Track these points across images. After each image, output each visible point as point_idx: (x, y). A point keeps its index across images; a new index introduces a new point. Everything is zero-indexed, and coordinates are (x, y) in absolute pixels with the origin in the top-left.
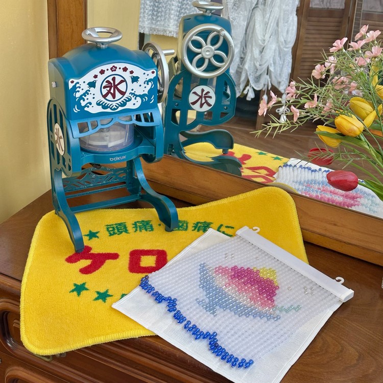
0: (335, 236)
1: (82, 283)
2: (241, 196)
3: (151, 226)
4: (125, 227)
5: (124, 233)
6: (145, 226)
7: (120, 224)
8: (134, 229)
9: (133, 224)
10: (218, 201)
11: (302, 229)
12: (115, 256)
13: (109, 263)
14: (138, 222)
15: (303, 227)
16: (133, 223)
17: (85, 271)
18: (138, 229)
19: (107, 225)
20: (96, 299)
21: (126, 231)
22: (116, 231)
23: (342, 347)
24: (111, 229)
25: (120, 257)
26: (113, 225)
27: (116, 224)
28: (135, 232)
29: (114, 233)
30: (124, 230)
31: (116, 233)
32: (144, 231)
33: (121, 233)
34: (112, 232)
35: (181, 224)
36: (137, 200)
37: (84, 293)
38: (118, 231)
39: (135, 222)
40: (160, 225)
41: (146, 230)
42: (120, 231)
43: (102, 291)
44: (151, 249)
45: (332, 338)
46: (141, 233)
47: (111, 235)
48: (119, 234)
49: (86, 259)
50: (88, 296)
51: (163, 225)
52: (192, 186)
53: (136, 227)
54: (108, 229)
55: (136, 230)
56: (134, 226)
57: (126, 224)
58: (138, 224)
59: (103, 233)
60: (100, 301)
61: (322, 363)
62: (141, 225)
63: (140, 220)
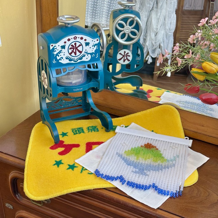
0: (203, 133)
1: (60, 160)
2: (148, 111)
3: (97, 129)
4: (83, 130)
5: (82, 133)
6: (94, 129)
7: (79, 128)
8: (88, 131)
9: (87, 128)
10: (135, 114)
11: (184, 129)
12: (77, 146)
13: (74, 149)
14: (89, 127)
15: (185, 128)
16: (87, 127)
17: (61, 153)
18: (90, 131)
19: (72, 129)
20: (68, 169)
21: (83, 132)
22: (77, 132)
23: (209, 193)
24: (75, 131)
25: (80, 146)
26: (75, 129)
27: (77, 128)
29: (77, 133)
30: (82, 131)
31: (78, 133)
32: (93, 132)
33: (80, 133)
34: (75, 133)
35: (114, 128)
36: (89, 115)
37: (61, 165)
38: (79, 132)
39: (88, 127)
40: (102, 128)
41: (95, 131)
42: (80, 132)
43: (71, 164)
44: (98, 141)
45: (203, 188)
46: (91, 133)
47: (75, 134)
48: (79, 134)
50: (63, 167)
51: (104, 128)
52: (120, 107)
53: (89, 129)
54: (73, 131)
55: (89, 131)
57: (83, 128)
58: (90, 128)
59: (70, 133)
60: (71, 170)
61: (197, 202)
62: (92, 128)
63: (91, 126)
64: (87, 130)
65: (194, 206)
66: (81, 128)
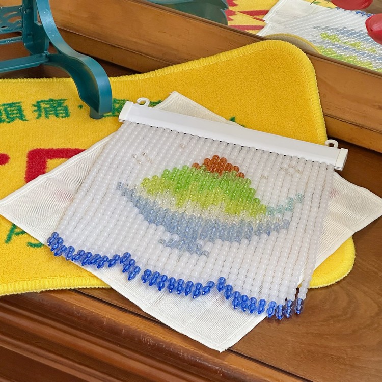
2: (223, 57)
3: (66, 109)
4: (20, 110)
5: (17, 120)
6: (56, 108)
7: (10, 105)
8: (36, 114)
9: (34, 106)
10: (183, 65)
11: (325, 115)
12: (1, 159)
14: (42, 101)
15: (328, 112)
16: (35, 103)
18: (43, 114)
21: (22, 117)
22: (4, 117)
23: (379, 306)
25: (10, 161)
27: (4, 105)
28: (37, 118)
30: (18, 115)
32: (52, 117)
33: (13, 119)
35: (117, 106)
36: (41, 65)
38: (8, 117)
39: (38, 102)
40: (81, 107)
41: (57, 115)
42: (11, 116)
45: (365, 293)
46: (47, 121)
48: (9, 122)
51: (87, 108)
52: (139, 41)
53: (39, 110)
55: (40, 115)
56: (36, 108)
57: (22, 104)
58: (43, 105)
62: (48, 106)
63: (47, 99)
64: (35, 111)
65: (333, 344)
66: (13, 103)
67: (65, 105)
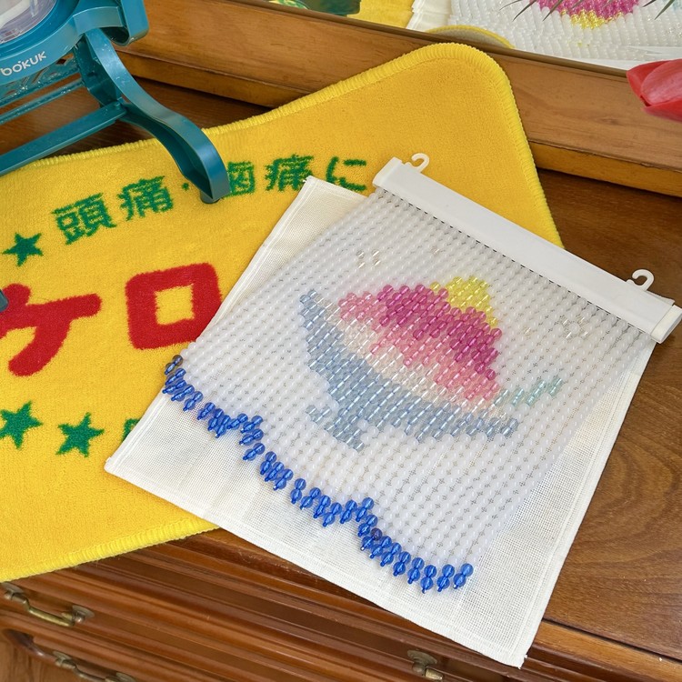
3: (166, 194)
4: (102, 209)
5: (101, 228)
6: (148, 196)
7: (88, 202)
8: (125, 211)
9: (121, 197)
10: (316, 94)
12: (88, 305)
13: (79, 326)
14: (131, 187)
16: (120, 191)
17: (25, 364)
18: (135, 209)
19: (57, 211)
20: (65, 449)
21: (107, 222)
22: (81, 225)
24: (67, 221)
25: (104, 306)
26: (70, 207)
27: (78, 204)
28: (129, 219)
29: (79, 234)
30: (100, 218)
31: (83, 233)
32: (149, 212)
33: (95, 228)
34: (71, 230)
35: (236, 175)
38: (88, 225)
39: (125, 190)
40: (185, 186)
41: (155, 209)
42: (92, 222)
43: (75, 421)
44: (177, 266)
46: (143, 220)
47: (71, 239)
48: (89, 234)
49: (21, 325)
51: (194, 190)
53: (128, 204)
54: (60, 220)
55: (131, 213)
56: (123, 201)
57: (103, 198)
58: (133, 194)
59: (51, 238)
60: (75, 452)
62: (140, 194)
63: (136, 181)
64: (123, 206)
66: (91, 198)
67: (162, 187)
